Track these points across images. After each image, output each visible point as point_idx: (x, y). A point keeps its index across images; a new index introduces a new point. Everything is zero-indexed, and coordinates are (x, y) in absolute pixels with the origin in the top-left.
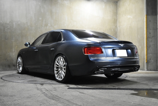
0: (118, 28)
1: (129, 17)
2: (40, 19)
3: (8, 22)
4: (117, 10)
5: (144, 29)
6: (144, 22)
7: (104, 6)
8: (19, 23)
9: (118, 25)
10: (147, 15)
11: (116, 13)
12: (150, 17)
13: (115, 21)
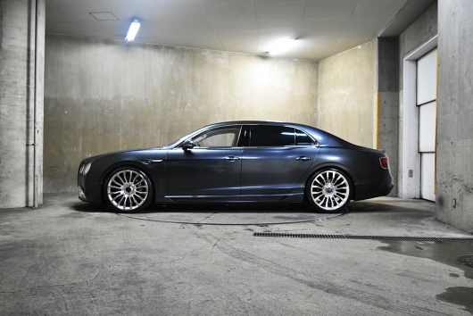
0: (319, 112)
1: (342, 91)
2: (172, 92)
3: (110, 99)
4: (317, 78)
5: (372, 117)
6: (372, 103)
7: (293, 71)
8: (131, 100)
9: (319, 108)
10: (380, 90)
11: (315, 84)
12: (385, 95)
13: (314, 99)
